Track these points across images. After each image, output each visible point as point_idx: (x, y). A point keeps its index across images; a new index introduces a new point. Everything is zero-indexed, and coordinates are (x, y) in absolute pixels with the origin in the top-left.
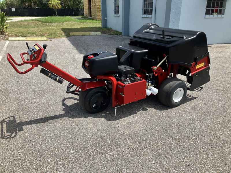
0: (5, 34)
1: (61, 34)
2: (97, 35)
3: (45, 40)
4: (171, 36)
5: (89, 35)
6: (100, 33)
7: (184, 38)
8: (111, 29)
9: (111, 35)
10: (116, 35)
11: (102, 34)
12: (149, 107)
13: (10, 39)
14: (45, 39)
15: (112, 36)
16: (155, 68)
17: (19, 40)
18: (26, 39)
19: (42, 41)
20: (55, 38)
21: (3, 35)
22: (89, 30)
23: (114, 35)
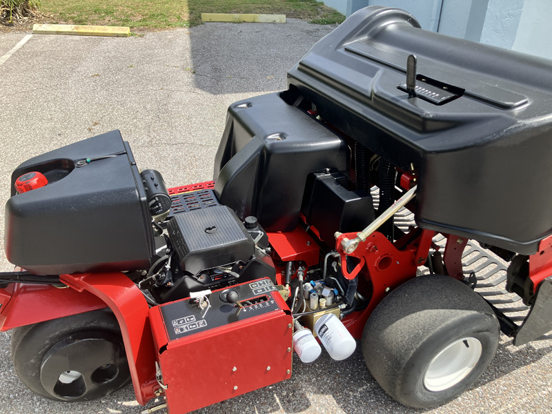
0: (32, 14)
1: (179, 18)
2: (274, 23)
3: (125, 36)
4: (451, 89)
5: (253, 22)
6: (284, 16)
7: (517, 111)
8: (322, 3)
9: (314, 23)
10: (328, 23)
11: (292, 20)
12: (320, 391)
13: (36, 27)
14: (126, 30)
15: (317, 26)
16: (349, 244)
17: (58, 33)
18: (75, 31)
19: (118, 36)
20: (156, 27)
21: (27, 16)
22: (260, 6)
23: (322, 23)
